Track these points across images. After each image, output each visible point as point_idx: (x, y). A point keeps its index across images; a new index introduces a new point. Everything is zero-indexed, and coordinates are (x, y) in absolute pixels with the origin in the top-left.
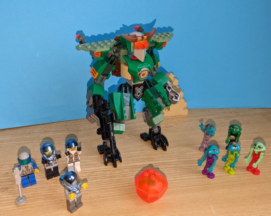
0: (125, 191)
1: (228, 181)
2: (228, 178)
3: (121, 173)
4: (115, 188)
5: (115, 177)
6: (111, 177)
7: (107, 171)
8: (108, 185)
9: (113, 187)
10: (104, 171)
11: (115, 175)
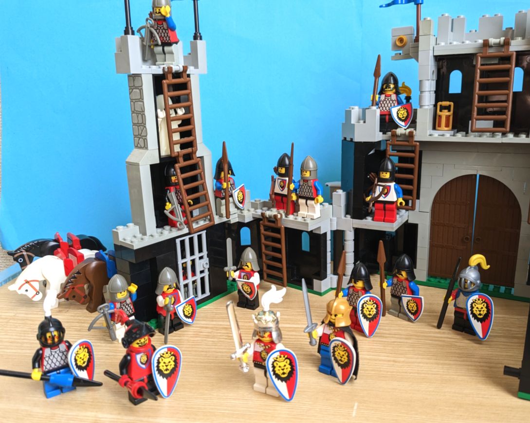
0: (215, 358)
1: (418, 371)
2: (422, 366)
3: (227, 333)
4: (202, 351)
5: (214, 337)
6: (208, 336)
7: (206, 328)
8: (193, 346)
9: (201, 350)
10: (202, 327)
11: (215, 334)
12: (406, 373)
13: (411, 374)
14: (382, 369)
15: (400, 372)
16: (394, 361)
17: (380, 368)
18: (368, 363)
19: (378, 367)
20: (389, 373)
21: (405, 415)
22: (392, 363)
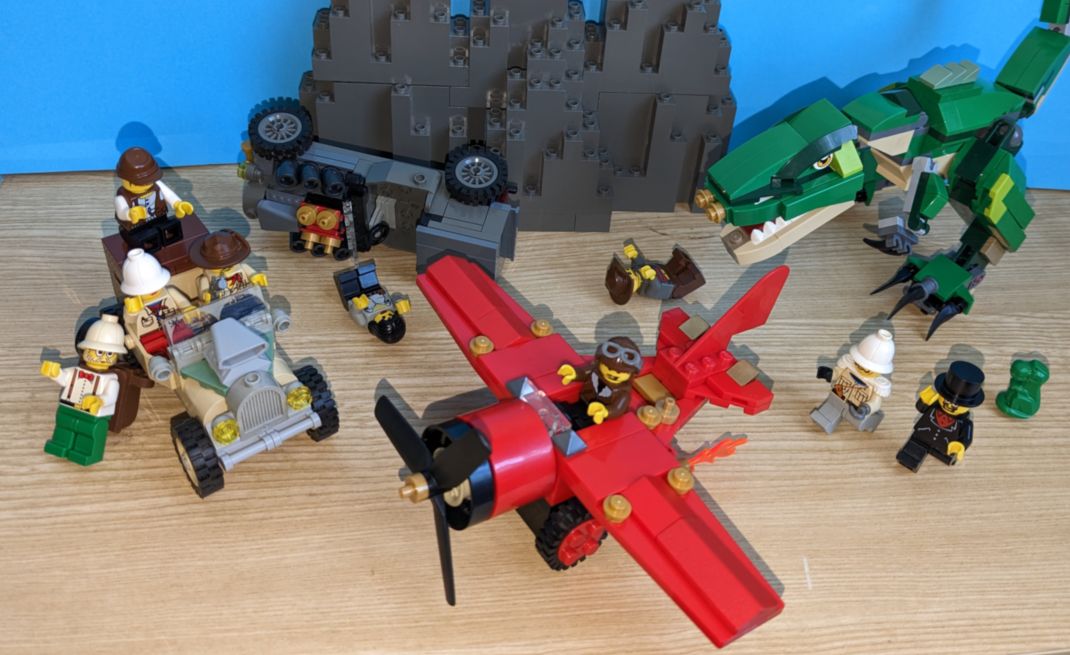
12: (855, 476)
13: (865, 479)
14: (816, 473)
15: (846, 477)
16: (829, 450)
17: (813, 470)
18: (790, 460)
19: (808, 467)
20: (831, 481)
21: (884, 574)
22: (826, 455)
